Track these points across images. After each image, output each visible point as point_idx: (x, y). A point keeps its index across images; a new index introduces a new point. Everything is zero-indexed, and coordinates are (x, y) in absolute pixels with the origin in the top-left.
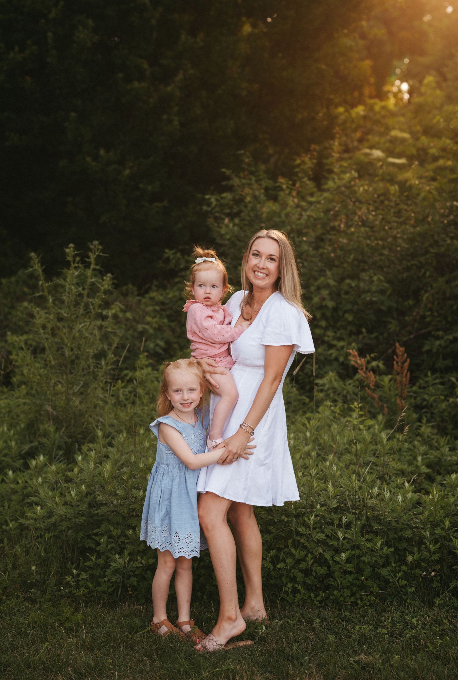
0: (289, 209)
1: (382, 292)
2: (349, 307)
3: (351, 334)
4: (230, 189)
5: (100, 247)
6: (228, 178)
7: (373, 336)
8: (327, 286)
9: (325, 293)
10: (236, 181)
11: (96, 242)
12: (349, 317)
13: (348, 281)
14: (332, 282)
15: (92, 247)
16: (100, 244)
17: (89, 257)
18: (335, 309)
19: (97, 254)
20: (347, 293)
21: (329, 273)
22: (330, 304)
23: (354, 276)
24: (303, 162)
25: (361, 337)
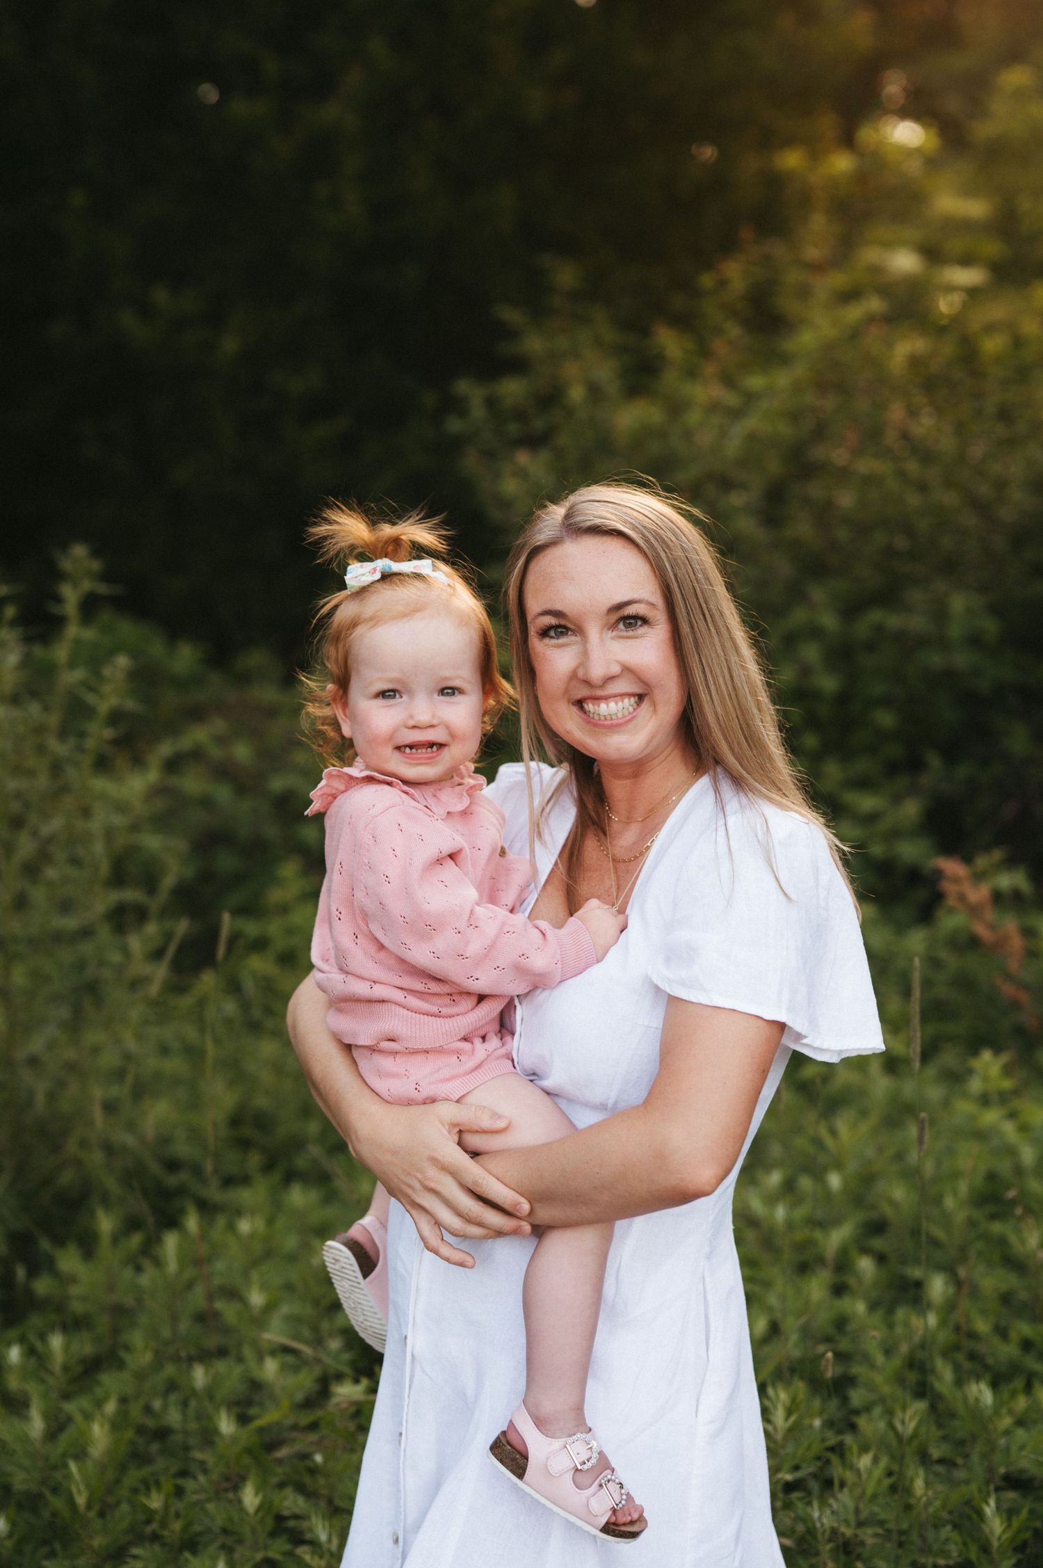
0: (694, 417)
1: (975, 641)
2: (879, 688)
3: (893, 769)
4: (518, 366)
5: (96, 565)
6: (511, 334)
7: (964, 771)
8: (815, 632)
9: (811, 653)
10: (534, 344)
11: (79, 550)
12: (885, 719)
13: (875, 616)
14: (829, 621)
15: (66, 565)
16: (96, 553)
17: (58, 599)
18: (843, 699)
19: (87, 585)
20: (870, 647)
21: (818, 594)
22: (828, 683)
23: (888, 597)
24: (723, 283)
25: (925, 780)
